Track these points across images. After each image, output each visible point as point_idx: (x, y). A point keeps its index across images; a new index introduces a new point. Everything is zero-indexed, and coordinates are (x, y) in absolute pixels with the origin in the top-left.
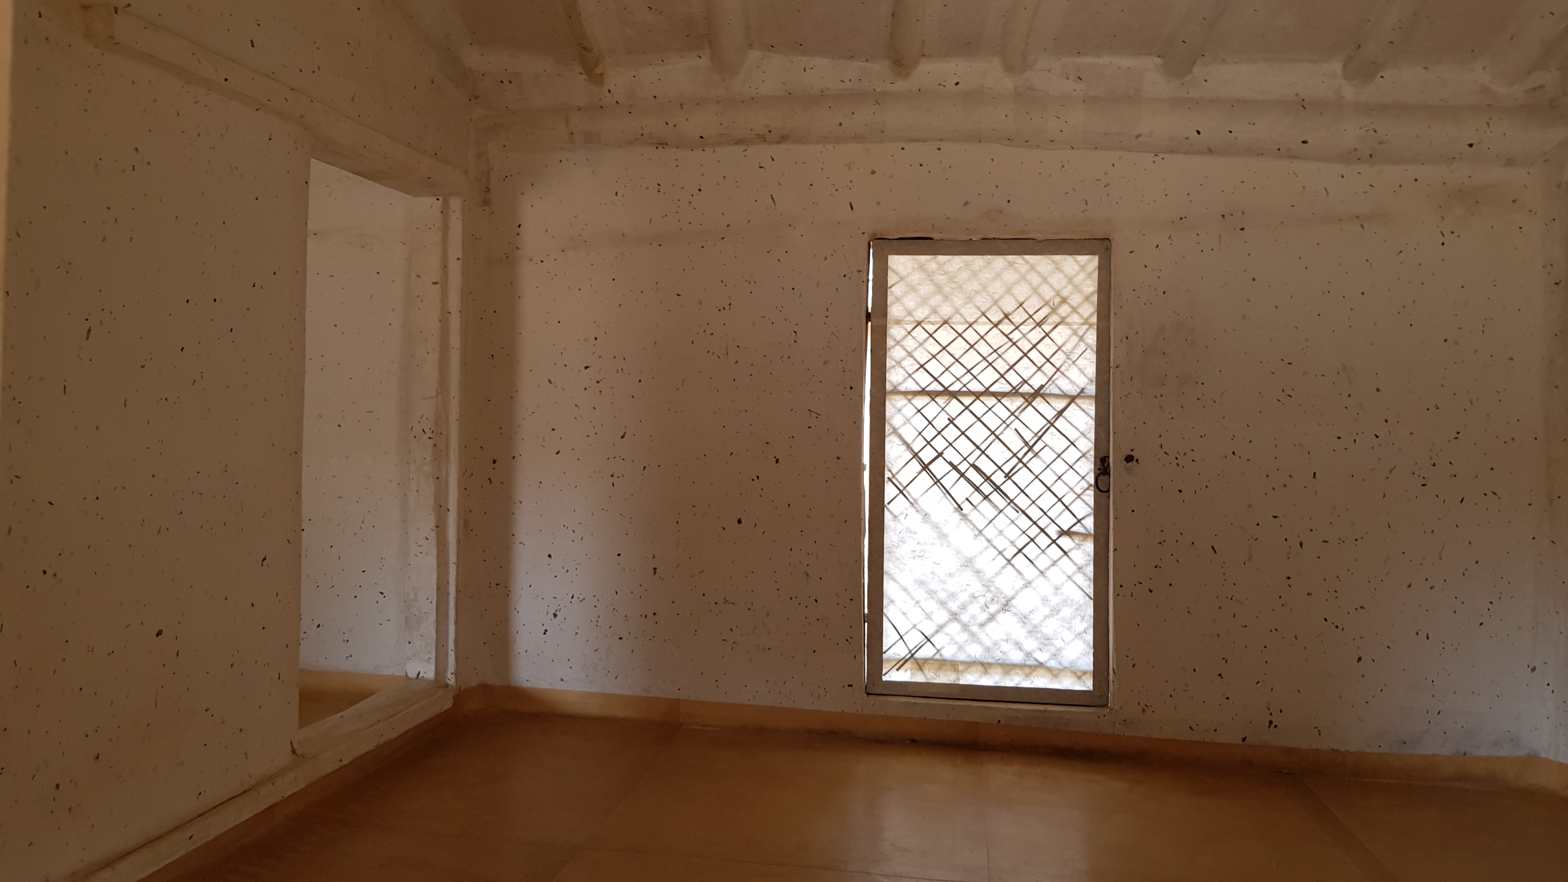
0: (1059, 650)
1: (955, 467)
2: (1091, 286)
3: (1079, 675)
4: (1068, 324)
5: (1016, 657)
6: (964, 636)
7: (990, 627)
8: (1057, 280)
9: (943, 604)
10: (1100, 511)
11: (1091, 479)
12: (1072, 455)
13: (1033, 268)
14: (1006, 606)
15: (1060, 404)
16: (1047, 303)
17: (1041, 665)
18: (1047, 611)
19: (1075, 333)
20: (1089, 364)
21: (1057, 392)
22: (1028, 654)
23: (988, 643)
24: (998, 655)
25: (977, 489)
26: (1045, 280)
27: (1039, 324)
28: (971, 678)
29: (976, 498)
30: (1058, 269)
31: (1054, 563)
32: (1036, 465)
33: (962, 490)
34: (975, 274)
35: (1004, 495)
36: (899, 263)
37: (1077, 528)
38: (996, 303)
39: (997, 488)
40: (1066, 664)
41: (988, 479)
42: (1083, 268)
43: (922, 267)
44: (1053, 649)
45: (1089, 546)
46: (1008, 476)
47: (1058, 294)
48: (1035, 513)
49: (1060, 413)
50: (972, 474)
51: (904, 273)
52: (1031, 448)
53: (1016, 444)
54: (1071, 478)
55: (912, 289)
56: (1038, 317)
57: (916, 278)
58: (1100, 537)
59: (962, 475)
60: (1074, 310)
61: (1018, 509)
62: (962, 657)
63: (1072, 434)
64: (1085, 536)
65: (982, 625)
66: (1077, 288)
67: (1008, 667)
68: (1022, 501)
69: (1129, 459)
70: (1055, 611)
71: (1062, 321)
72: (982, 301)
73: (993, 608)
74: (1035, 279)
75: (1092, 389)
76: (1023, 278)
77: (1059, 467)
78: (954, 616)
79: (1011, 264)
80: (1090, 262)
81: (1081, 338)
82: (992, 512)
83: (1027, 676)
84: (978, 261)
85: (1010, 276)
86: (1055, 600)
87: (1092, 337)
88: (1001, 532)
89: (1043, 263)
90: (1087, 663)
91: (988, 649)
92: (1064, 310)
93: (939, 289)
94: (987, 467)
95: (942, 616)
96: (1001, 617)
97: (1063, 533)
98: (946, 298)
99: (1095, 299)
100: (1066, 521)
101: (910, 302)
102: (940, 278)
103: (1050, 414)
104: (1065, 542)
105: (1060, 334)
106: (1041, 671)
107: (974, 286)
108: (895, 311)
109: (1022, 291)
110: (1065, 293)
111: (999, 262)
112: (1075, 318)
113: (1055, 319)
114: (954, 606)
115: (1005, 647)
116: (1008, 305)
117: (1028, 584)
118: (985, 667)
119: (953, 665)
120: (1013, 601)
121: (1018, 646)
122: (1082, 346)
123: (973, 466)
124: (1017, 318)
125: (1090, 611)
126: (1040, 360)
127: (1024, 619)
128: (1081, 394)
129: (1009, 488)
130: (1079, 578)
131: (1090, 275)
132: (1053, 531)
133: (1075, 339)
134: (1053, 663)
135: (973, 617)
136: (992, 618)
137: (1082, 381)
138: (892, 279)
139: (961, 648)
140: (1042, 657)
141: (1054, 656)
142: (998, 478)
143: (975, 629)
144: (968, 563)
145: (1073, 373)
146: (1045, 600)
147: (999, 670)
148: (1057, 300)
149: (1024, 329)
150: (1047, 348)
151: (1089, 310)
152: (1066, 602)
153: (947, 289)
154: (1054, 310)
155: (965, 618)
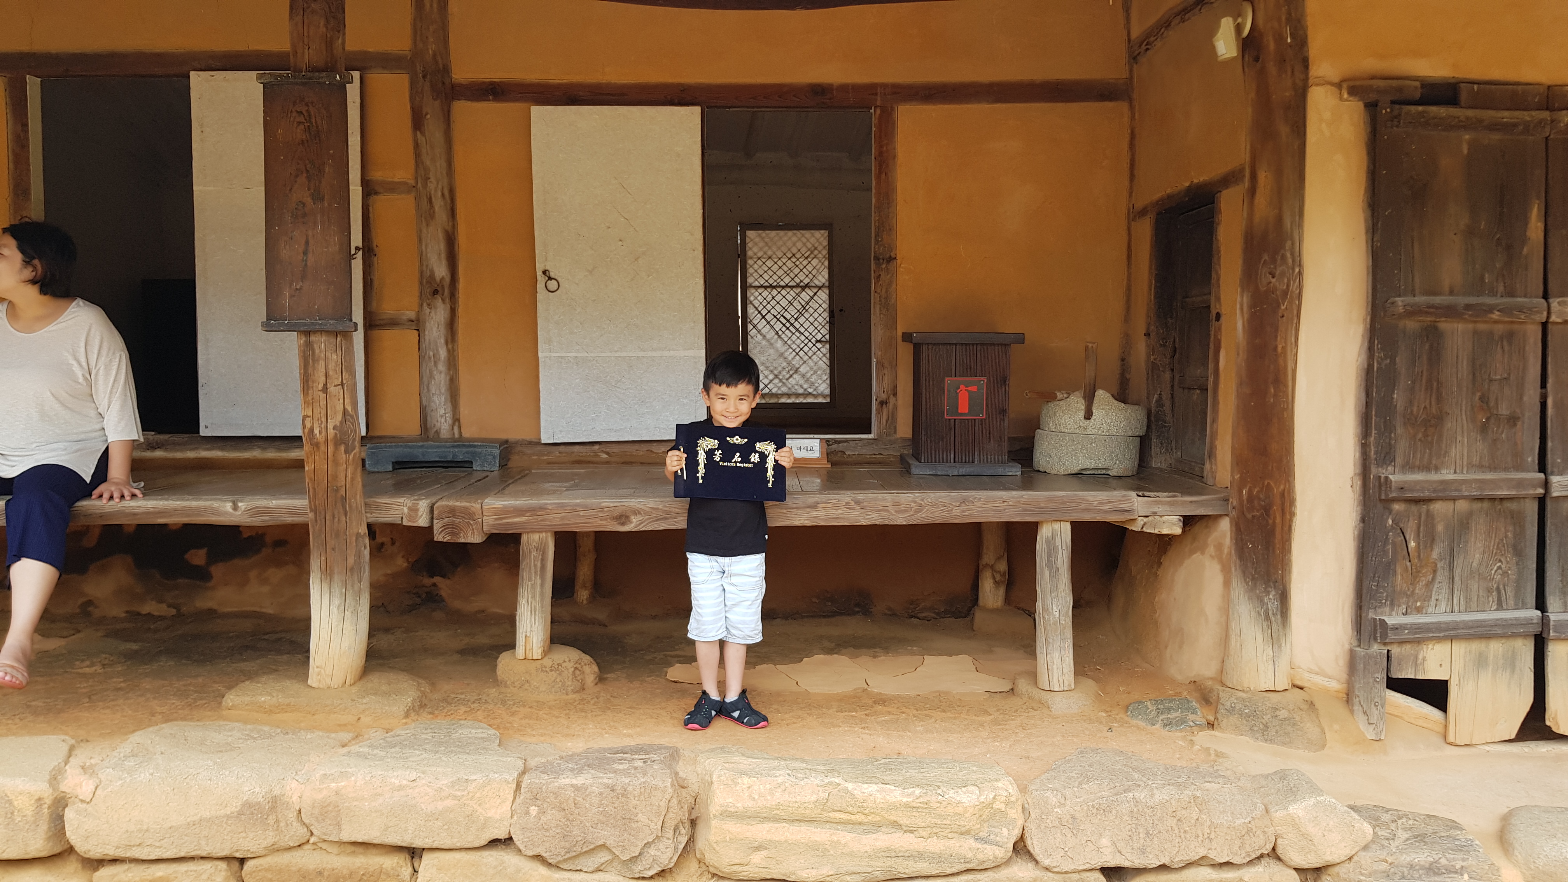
0: (817, 387)
1: (775, 317)
2: (826, 243)
3: (824, 397)
4: (818, 258)
5: (801, 391)
6: (780, 384)
7: (791, 379)
8: (813, 240)
9: (772, 371)
10: (831, 332)
11: (828, 319)
12: (820, 310)
13: (803, 235)
14: (796, 371)
15: (815, 291)
16: (809, 250)
17: (810, 394)
18: (812, 372)
19: (820, 261)
20: (826, 273)
21: (814, 285)
22: (805, 390)
23: (790, 386)
24: (793, 390)
25: (784, 325)
26: (808, 240)
27: (806, 258)
28: (783, 400)
29: (784, 329)
30: (813, 236)
31: (815, 353)
32: (807, 315)
33: (778, 326)
34: (781, 238)
35: (795, 327)
36: (751, 234)
37: (823, 339)
38: (789, 250)
39: (792, 324)
40: (819, 392)
41: (788, 321)
42: (822, 235)
43: (759, 235)
44: (814, 387)
45: (828, 346)
46: (796, 319)
47: (813, 246)
48: (807, 334)
49: (815, 294)
50: (782, 319)
51: (752, 238)
52: (804, 308)
53: (799, 307)
54: (820, 319)
55: (756, 244)
56: (806, 255)
57: (757, 240)
58: (831, 342)
59: (778, 319)
60: (820, 252)
61: (800, 332)
62: (780, 392)
63: (820, 302)
64: (826, 342)
65: (787, 379)
66: (820, 244)
67: (798, 395)
68: (802, 329)
69: (841, 310)
70: (815, 372)
71: (815, 257)
72: (784, 249)
73: (791, 372)
74: (804, 240)
75: (827, 284)
76: (799, 239)
77: (816, 315)
78: (776, 376)
79: (795, 234)
80: (825, 233)
81: (823, 264)
82: (790, 334)
83: (805, 398)
84: (782, 233)
85: (794, 239)
86: (815, 368)
87: (826, 263)
88: (794, 342)
89: (807, 234)
90: (828, 392)
91: (789, 389)
92: (816, 252)
93: (767, 244)
94: (788, 316)
95: (771, 377)
96: (795, 376)
97: (817, 341)
98: (770, 248)
99: (827, 248)
100: (819, 337)
101: (755, 249)
102: (767, 240)
103: (812, 294)
104: (819, 345)
105: (815, 262)
106: (810, 396)
107: (781, 243)
108: (749, 253)
109: (799, 245)
110: (816, 245)
111: (790, 233)
112: (820, 255)
113: (812, 256)
114: (776, 372)
115: (796, 387)
116: (794, 250)
117: (805, 362)
118: (789, 395)
119: (776, 395)
120: (800, 369)
121: (801, 387)
122: (823, 267)
123: (782, 316)
124: (798, 256)
125: (828, 371)
126: (807, 273)
127: (803, 376)
128: (823, 285)
129: (797, 325)
130: (824, 359)
131: (825, 239)
132: (813, 340)
133: (820, 264)
134: (815, 393)
135: (784, 376)
136: (791, 376)
137: (823, 281)
138: (748, 240)
139: (779, 389)
140: (810, 390)
141: (815, 390)
142: (792, 321)
143: (784, 381)
144: (781, 355)
145: (820, 278)
146: (811, 368)
147: (794, 396)
148: (813, 248)
149: (801, 260)
150: (810, 267)
151: (825, 252)
152: (819, 368)
153: (770, 244)
154: (812, 252)
155: (781, 377)
